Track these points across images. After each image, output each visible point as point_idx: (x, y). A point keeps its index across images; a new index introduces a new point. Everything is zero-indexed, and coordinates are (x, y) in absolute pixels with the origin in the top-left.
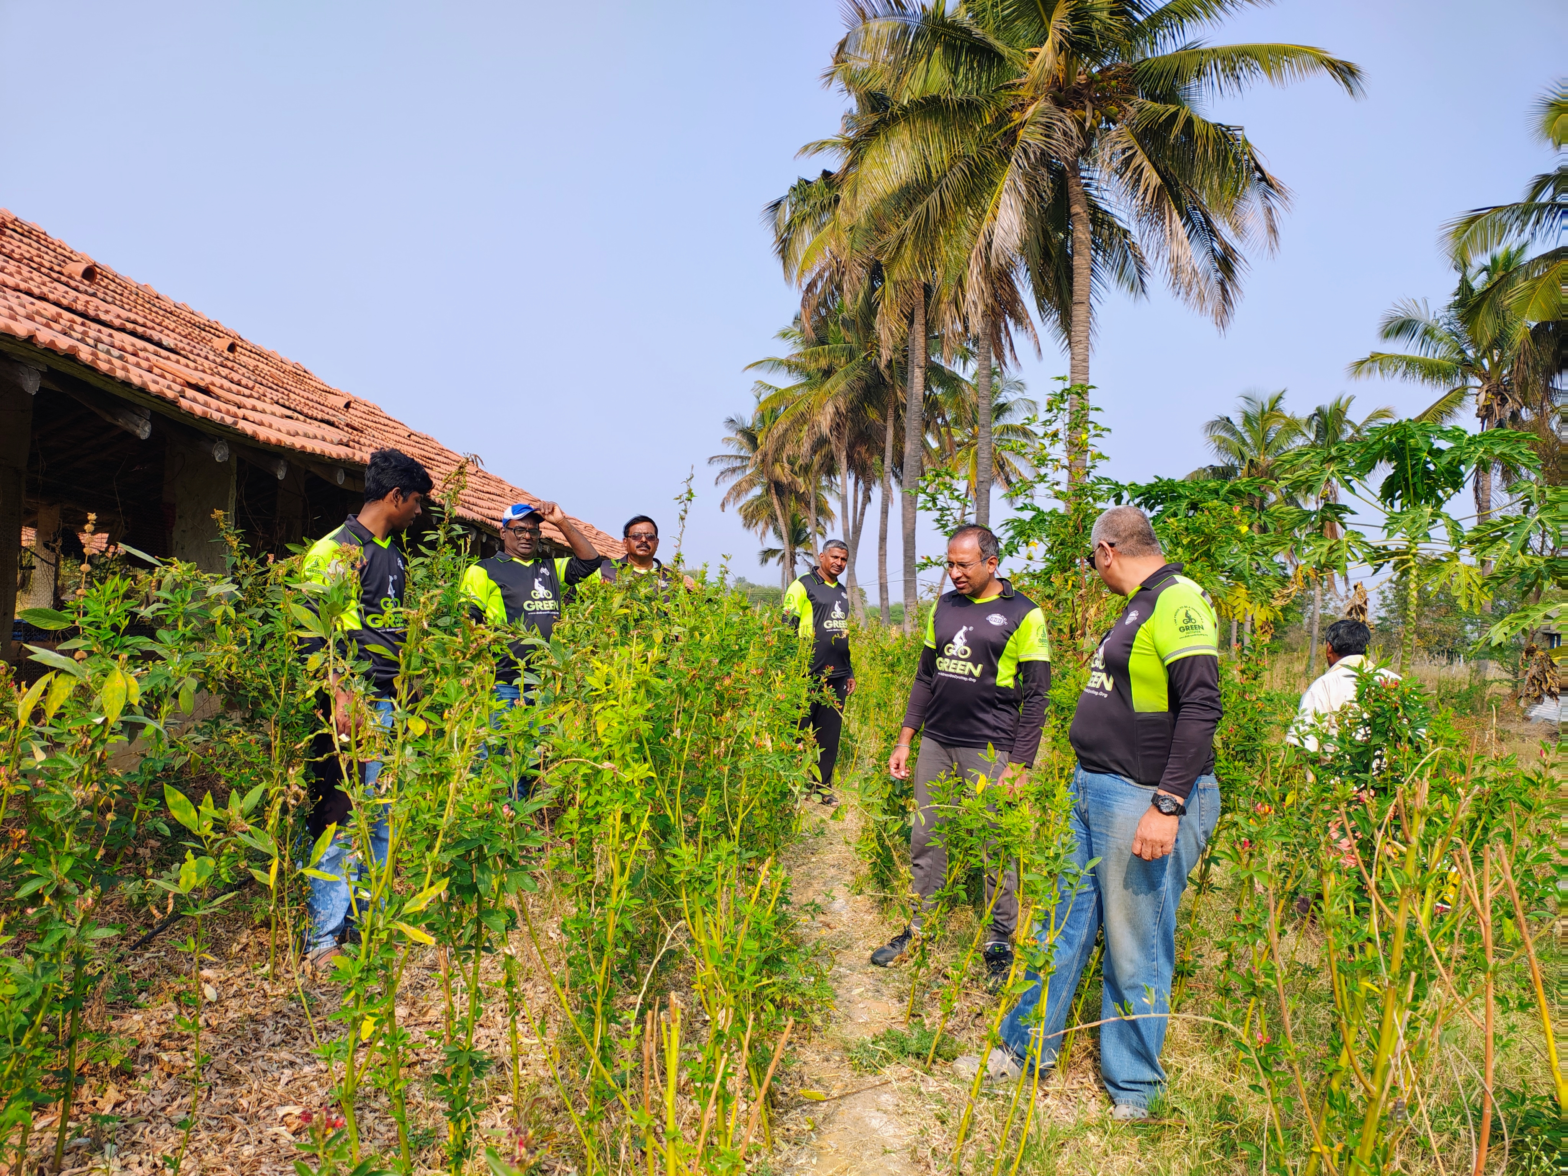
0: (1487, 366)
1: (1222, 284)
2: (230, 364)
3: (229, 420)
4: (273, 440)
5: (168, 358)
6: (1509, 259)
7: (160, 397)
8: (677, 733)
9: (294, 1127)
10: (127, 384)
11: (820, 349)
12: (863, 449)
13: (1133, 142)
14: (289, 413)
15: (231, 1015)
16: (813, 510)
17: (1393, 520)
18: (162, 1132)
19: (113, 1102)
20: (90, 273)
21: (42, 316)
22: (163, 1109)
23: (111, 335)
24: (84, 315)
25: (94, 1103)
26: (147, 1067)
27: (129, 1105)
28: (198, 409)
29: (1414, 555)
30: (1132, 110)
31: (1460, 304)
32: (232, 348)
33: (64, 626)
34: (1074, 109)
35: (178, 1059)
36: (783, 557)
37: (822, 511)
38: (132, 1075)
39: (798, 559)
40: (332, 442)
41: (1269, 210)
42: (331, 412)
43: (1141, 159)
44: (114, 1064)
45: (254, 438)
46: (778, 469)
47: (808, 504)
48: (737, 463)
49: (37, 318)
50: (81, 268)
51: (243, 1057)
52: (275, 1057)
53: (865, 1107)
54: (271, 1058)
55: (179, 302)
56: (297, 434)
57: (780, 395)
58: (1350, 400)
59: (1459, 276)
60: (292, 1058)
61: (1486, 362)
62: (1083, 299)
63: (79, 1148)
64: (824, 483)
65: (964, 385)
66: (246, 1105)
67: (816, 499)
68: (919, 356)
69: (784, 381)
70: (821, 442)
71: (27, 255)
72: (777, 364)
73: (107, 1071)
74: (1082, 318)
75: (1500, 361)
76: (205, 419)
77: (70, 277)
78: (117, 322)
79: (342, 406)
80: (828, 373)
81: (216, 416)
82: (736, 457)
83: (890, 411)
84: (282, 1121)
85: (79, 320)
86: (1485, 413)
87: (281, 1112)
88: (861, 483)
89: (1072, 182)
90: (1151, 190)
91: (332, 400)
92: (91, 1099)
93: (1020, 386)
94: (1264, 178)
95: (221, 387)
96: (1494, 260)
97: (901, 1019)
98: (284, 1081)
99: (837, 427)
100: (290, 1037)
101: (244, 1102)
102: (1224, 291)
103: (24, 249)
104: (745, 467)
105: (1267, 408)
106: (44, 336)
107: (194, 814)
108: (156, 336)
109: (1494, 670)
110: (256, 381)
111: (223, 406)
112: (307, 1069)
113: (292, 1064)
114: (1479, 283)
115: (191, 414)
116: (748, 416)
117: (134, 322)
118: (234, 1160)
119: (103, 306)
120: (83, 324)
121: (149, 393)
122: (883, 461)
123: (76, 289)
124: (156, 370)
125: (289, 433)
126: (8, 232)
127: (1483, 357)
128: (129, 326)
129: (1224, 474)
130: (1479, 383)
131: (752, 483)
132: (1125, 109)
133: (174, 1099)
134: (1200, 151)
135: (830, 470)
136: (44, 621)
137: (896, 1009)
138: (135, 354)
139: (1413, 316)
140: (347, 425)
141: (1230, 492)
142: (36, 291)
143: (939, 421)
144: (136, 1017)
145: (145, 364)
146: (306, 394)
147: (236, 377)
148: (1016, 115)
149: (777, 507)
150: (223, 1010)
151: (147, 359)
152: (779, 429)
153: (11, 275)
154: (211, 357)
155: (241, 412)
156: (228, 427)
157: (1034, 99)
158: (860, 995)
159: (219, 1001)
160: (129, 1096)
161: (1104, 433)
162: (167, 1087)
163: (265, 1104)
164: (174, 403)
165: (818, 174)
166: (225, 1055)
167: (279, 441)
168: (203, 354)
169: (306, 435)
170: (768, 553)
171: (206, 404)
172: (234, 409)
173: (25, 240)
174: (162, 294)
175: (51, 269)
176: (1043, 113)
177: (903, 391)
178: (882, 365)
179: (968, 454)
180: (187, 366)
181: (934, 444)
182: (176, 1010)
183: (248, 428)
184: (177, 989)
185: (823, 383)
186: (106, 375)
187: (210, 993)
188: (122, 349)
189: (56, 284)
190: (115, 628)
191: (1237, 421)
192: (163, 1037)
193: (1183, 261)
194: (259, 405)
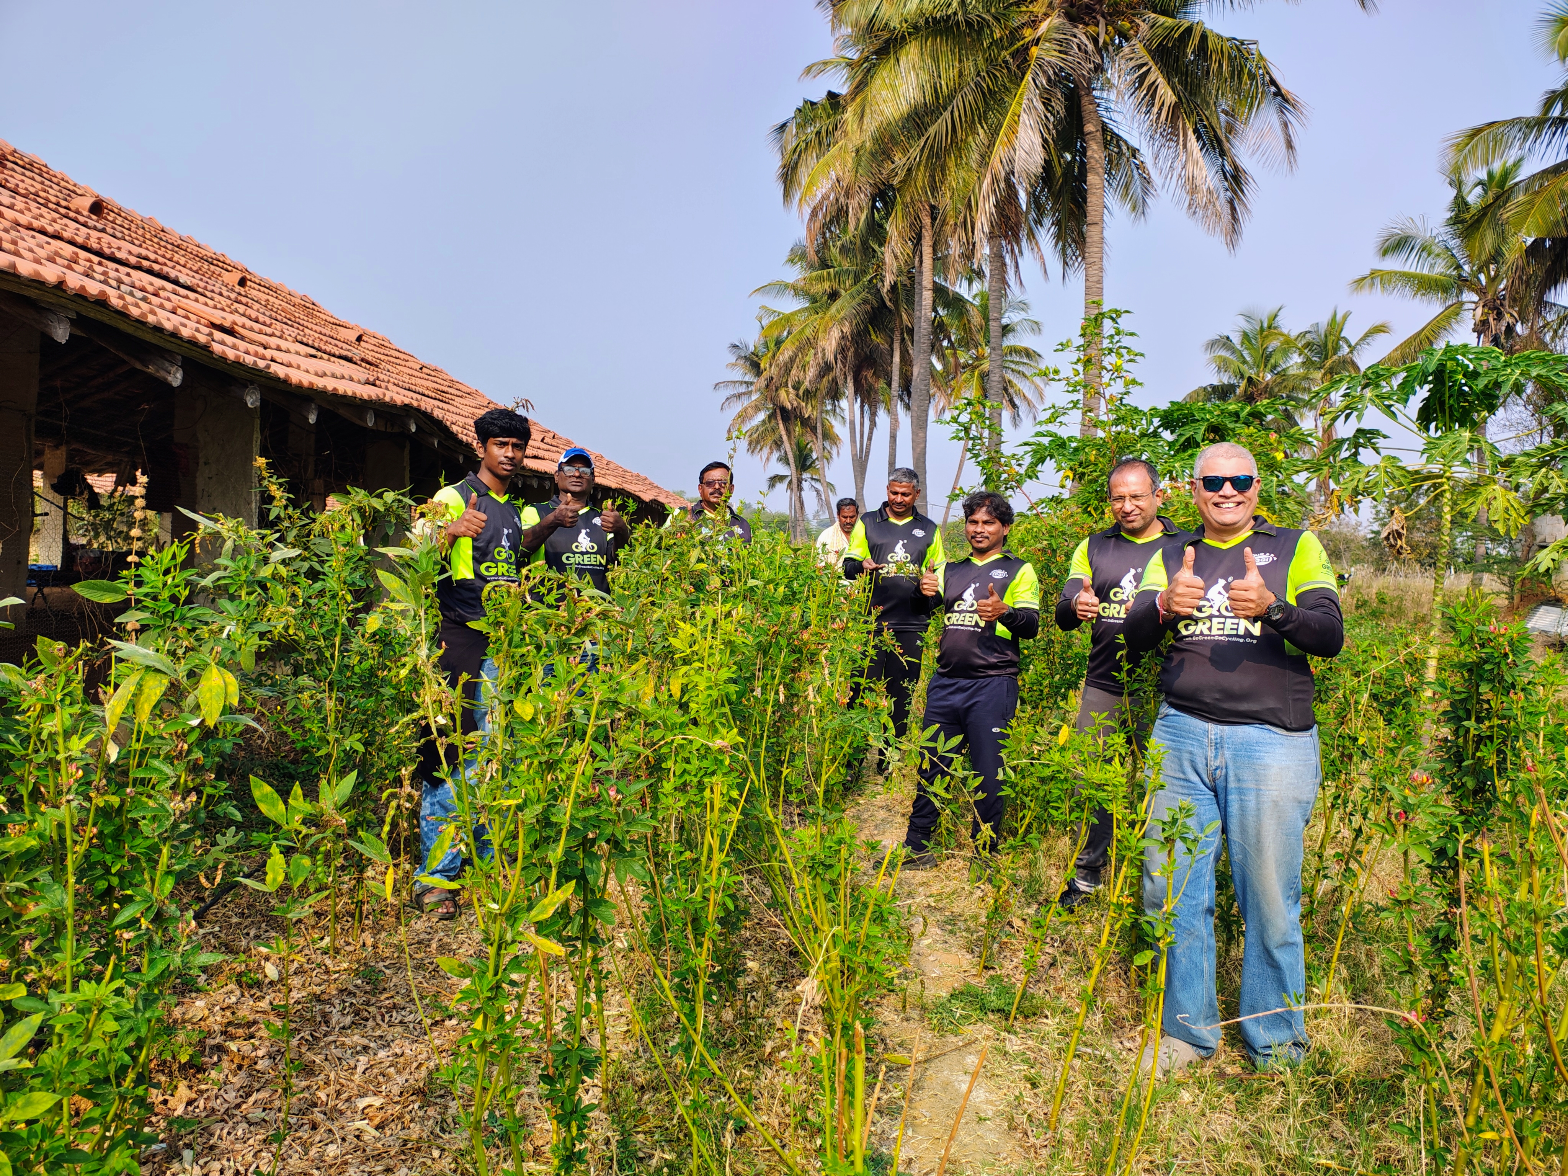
0: (1484, 282)
1: (1231, 202)
2: (244, 300)
3: (261, 364)
4: (306, 383)
5: (187, 297)
6: (1506, 174)
7: (193, 343)
8: (758, 692)
9: (377, 1121)
10: (158, 329)
11: (825, 272)
12: (869, 374)
13: (1147, 58)
14: (313, 352)
15: (295, 995)
16: (820, 436)
17: (1431, 445)
18: (240, 1132)
19: (185, 1100)
20: (97, 208)
21: (61, 256)
22: (238, 1106)
23: (128, 275)
24: (99, 253)
25: (165, 1102)
26: (215, 1058)
27: (201, 1103)
28: (231, 354)
29: (1448, 479)
30: (1144, 27)
31: (1455, 221)
32: (242, 282)
33: (120, 598)
34: (1087, 24)
35: (246, 1048)
36: (790, 483)
37: (829, 436)
38: (201, 1069)
39: (805, 485)
40: (359, 382)
41: (1285, 125)
42: (345, 346)
43: (1156, 75)
44: (184, 1058)
45: (286, 382)
46: (782, 393)
47: (814, 430)
48: (743, 389)
49: (58, 260)
50: (87, 202)
51: (313, 1043)
52: (347, 1041)
53: (952, 1070)
54: (343, 1044)
55: (184, 235)
56: (325, 374)
57: (787, 320)
58: (1345, 317)
59: (1453, 192)
60: (365, 1042)
61: (1482, 277)
62: (1097, 219)
63: (154, 1156)
64: (829, 407)
65: (968, 306)
66: (324, 1098)
67: (823, 425)
68: (927, 279)
69: (791, 305)
70: (826, 369)
71: (33, 190)
72: (782, 288)
73: (175, 1067)
74: (1096, 239)
75: (1497, 275)
76: (238, 364)
77: (78, 212)
78: (133, 260)
79: (354, 339)
80: (834, 296)
81: (249, 360)
82: (741, 383)
83: (897, 334)
84: (364, 1114)
85: (96, 259)
86: (1481, 328)
87: (361, 1103)
88: (866, 407)
89: (1085, 100)
90: (1165, 109)
91: (343, 333)
92: (161, 1098)
93: (1023, 306)
94: (1279, 93)
95: (243, 327)
96: (1490, 175)
97: (974, 972)
98: (360, 1069)
99: (842, 350)
100: (360, 1019)
101: (322, 1095)
102: (1233, 209)
103: (27, 184)
104: (750, 393)
105: (1265, 325)
106: (74, 281)
107: (281, 806)
108: (173, 274)
109: (1490, 582)
110: (271, 317)
111: (252, 348)
112: (382, 1054)
113: (366, 1048)
114: (1474, 197)
115: (223, 359)
116: (752, 339)
117: (146, 258)
118: (320, 1163)
119: (115, 243)
120: (100, 264)
121: (181, 339)
122: (889, 385)
123: (85, 225)
124: (179, 311)
125: (317, 374)
126: (9, 165)
127: (1480, 270)
128: (146, 263)
129: (1223, 392)
130: (1476, 298)
131: (757, 409)
132: (1138, 25)
133: (248, 1095)
134: (1215, 66)
135: (835, 394)
136: (99, 593)
137: (966, 960)
138: (156, 295)
139: (1411, 232)
140: (363, 360)
141: (1250, 414)
142: (50, 229)
143: (945, 343)
144: (199, 1003)
145: (168, 305)
146: (318, 329)
147: (254, 314)
148: (1028, 33)
149: (783, 433)
150: (284, 990)
151: (169, 299)
152: (785, 355)
153: (21, 212)
154: (225, 293)
155: (268, 353)
156: (261, 371)
157: (1047, 15)
158: (929, 946)
159: (281, 980)
160: (201, 1092)
161: (1137, 358)
162: (238, 1080)
163: (344, 1096)
164: (206, 348)
165: (824, 95)
166: (294, 1042)
167: (311, 383)
168: (217, 290)
169: (334, 376)
170: (775, 480)
171: (234, 347)
172: (261, 350)
173: (28, 173)
174: (167, 227)
175: (58, 204)
176: (1058, 29)
177: (909, 315)
178: (885, 289)
179: (972, 376)
180: (206, 304)
181: (939, 367)
182: (238, 993)
183: (280, 371)
184: (238, 970)
185: (828, 307)
186: (137, 321)
187: (271, 971)
188: (143, 289)
189: (65, 221)
190: (174, 599)
191: (1236, 339)
192: (230, 1023)
193: (1198, 182)
194: (284, 344)
